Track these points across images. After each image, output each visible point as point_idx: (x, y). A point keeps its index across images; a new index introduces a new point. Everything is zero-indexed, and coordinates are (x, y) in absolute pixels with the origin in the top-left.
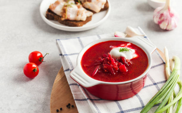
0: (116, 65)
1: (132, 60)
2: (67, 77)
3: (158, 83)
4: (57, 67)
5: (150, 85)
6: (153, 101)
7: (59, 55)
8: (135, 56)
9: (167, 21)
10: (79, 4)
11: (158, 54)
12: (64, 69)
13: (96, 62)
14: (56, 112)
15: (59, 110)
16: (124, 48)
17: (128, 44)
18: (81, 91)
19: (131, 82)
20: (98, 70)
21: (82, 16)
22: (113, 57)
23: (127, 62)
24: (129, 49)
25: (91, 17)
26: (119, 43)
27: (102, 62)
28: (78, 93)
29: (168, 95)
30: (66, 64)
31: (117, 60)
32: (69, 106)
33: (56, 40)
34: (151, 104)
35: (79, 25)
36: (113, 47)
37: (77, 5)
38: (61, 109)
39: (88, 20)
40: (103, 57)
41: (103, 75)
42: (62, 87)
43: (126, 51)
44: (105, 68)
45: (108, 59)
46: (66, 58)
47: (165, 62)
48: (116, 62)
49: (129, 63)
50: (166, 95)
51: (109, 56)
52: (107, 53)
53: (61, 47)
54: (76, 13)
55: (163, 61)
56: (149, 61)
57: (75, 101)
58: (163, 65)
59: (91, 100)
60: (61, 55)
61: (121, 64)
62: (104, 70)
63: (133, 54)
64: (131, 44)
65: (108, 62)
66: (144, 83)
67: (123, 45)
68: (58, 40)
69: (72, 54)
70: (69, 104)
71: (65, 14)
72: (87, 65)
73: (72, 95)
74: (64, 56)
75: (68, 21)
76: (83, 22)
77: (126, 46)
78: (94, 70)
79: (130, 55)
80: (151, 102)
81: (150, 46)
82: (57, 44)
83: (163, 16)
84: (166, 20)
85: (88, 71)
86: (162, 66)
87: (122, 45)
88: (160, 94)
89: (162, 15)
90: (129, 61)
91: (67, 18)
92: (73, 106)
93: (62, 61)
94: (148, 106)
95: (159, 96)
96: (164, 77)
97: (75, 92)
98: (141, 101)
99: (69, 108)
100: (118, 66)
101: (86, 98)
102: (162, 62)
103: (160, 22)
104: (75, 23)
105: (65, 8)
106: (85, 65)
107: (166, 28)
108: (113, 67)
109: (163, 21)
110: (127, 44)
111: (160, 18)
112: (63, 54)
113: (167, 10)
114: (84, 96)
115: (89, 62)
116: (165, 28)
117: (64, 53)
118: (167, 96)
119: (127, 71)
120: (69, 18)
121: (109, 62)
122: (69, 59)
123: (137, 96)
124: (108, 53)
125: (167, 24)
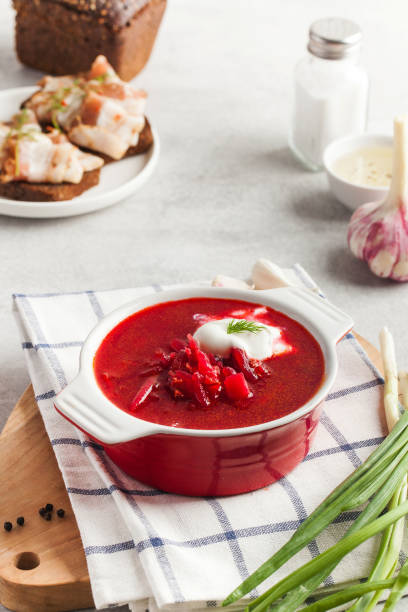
0: (212, 375)
1: (268, 361)
2: (45, 419)
3: (357, 445)
4: (14, 391)
5: (328, 452)
6: (338, 501)
7: (21, 346)
8: (282, 348)
9: (396, 250)
10: (56, 132)
11: (360, 353)
12: (38, 392)
13: (146, 365)
14: (4, 530)
15: (14, 524)
16: (244, 320)
17: (258, 311)
18: (91, 465)
19: (264, 432)
20: (151, 389)
21: (68, 167)
22: (204, 348)
23: (251, 366)
24: (259, 324)
25: (97, 171)
26: (227, 305)
27: (166, 366)
28: (81, 469)
29: (388, 483)
30: (44, 376)
31: (216, 359)
32: (47, 512)
33: (14, 296)
34: (329, 508)
35: (61, 196)
36: (203, 317)
37: (50, 135)
38: (21, 522)
39: (88, 181)
40: (170, 350)
41: (168, 407)
42: (26, 453)
43: (251, 330)
44: (175, 384)
45: (186, 355)
46: (44, 355)
47: (382, 376)
48: (213, 365)
49: (258, 370)
50: (384, 480)
51: (192, 345)
52: (186, 337)
53: (27, 319)
54: (50, 160)
55: (375, 373)
56: (326, 366)
57: (70, 495)
58: (377, 387)
59: (126, 493)
60: (28, 345)
61: (230, 373)
62: (172, 388)
63: (275, 343)
64: (268, 309)
65: (188, 366)
66: (307, 442)
67: (241, 313)
68: (20, 296)
69: (65, 345)
70: (49, 508)
71: (13, 162)
72: (115, 375)
73: (60, 474)
74: (36, 348)
75: (23, 186)
76: (73, 187)
77: (251, 317)
78: (139, 389)
79: (263, 344)
80: (328, 503)
81: (332, 317)
82: (16, 309)
83: (380, 231)
84: (393, 244)
85: (117, 391)
86: (374, 391)
87: (236, 313)
88: (363, 478)
89: (378, 227)
90: (257, 365)
91: (21, 175)
92: (61, 514)
93: (30, 364)
94: (319, 514)
95: (358, 483)
96: (380, 428)
97: (71, 465)
98: (297, 501)
99: (49, 518)
100: (221, 377)
101: (108, 483)
102: (375, 378)
103: (370, 253)
104: (46, 189)
105: (13, 142)
106: (107, 374)
107: (392, 273)
108: (204, 382)
109: (381, 246)
110: (252, 311)
111: (371, 238)
112: (35, 342)
113: (396, 211)
114: (100, 480)
115: (123, 364)
116: (386, 274)
117: (39, 339)
118: (386, 487)
119: (251, 395)
120: (25, 173)
121: (191, 365)
122: (56, 359)
123: (284, 485)
124: (189, 335)
125: (393, 259)
